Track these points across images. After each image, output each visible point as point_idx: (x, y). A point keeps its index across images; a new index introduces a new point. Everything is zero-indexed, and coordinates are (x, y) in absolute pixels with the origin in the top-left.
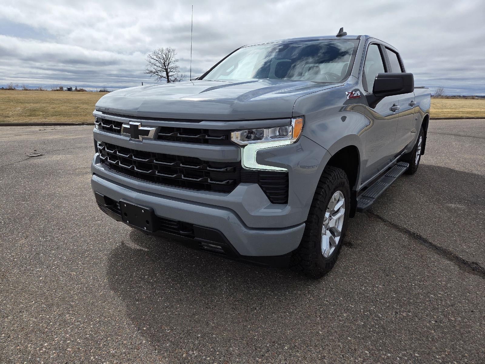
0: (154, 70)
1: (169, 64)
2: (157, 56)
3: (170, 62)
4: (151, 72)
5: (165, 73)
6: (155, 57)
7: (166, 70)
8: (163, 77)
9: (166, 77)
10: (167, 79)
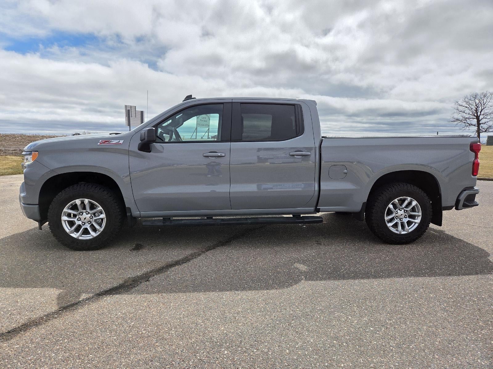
0: (461, 118)
1: (482, 110)
2: (467, 102)
3: (485, 107)
4: (458, 120)
5: (476, 120)
6: (464, 104)
7: (478, 118)
8: (472, 125)
9: (477, 125)
10: (477, 127)
